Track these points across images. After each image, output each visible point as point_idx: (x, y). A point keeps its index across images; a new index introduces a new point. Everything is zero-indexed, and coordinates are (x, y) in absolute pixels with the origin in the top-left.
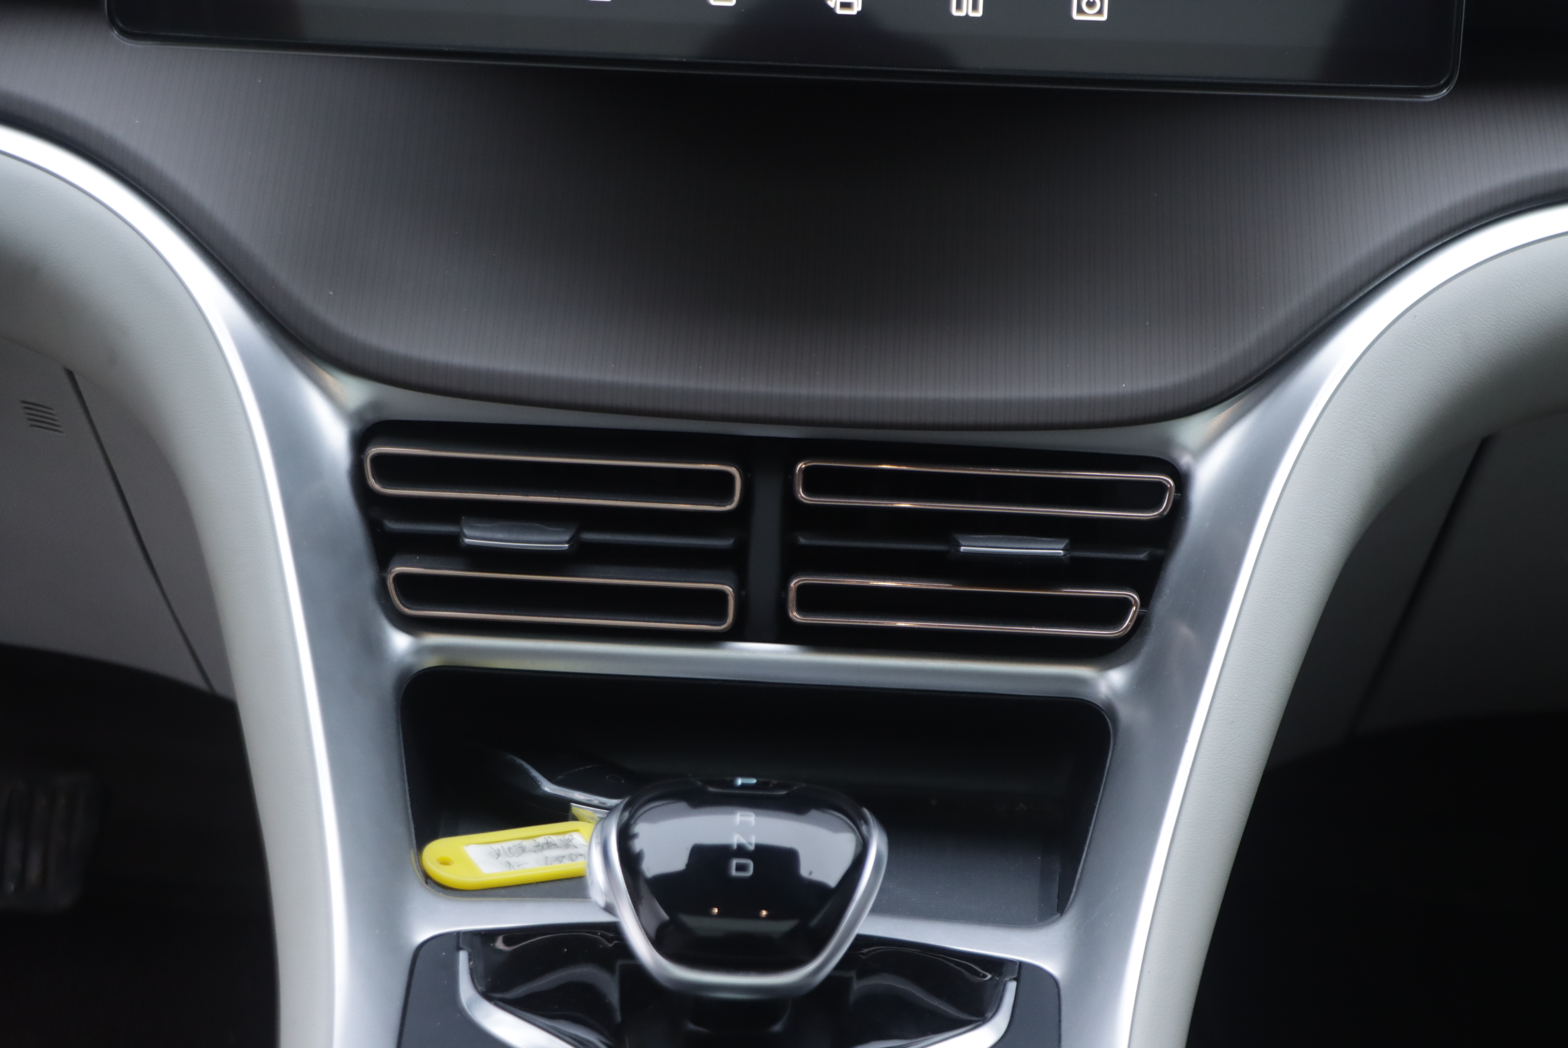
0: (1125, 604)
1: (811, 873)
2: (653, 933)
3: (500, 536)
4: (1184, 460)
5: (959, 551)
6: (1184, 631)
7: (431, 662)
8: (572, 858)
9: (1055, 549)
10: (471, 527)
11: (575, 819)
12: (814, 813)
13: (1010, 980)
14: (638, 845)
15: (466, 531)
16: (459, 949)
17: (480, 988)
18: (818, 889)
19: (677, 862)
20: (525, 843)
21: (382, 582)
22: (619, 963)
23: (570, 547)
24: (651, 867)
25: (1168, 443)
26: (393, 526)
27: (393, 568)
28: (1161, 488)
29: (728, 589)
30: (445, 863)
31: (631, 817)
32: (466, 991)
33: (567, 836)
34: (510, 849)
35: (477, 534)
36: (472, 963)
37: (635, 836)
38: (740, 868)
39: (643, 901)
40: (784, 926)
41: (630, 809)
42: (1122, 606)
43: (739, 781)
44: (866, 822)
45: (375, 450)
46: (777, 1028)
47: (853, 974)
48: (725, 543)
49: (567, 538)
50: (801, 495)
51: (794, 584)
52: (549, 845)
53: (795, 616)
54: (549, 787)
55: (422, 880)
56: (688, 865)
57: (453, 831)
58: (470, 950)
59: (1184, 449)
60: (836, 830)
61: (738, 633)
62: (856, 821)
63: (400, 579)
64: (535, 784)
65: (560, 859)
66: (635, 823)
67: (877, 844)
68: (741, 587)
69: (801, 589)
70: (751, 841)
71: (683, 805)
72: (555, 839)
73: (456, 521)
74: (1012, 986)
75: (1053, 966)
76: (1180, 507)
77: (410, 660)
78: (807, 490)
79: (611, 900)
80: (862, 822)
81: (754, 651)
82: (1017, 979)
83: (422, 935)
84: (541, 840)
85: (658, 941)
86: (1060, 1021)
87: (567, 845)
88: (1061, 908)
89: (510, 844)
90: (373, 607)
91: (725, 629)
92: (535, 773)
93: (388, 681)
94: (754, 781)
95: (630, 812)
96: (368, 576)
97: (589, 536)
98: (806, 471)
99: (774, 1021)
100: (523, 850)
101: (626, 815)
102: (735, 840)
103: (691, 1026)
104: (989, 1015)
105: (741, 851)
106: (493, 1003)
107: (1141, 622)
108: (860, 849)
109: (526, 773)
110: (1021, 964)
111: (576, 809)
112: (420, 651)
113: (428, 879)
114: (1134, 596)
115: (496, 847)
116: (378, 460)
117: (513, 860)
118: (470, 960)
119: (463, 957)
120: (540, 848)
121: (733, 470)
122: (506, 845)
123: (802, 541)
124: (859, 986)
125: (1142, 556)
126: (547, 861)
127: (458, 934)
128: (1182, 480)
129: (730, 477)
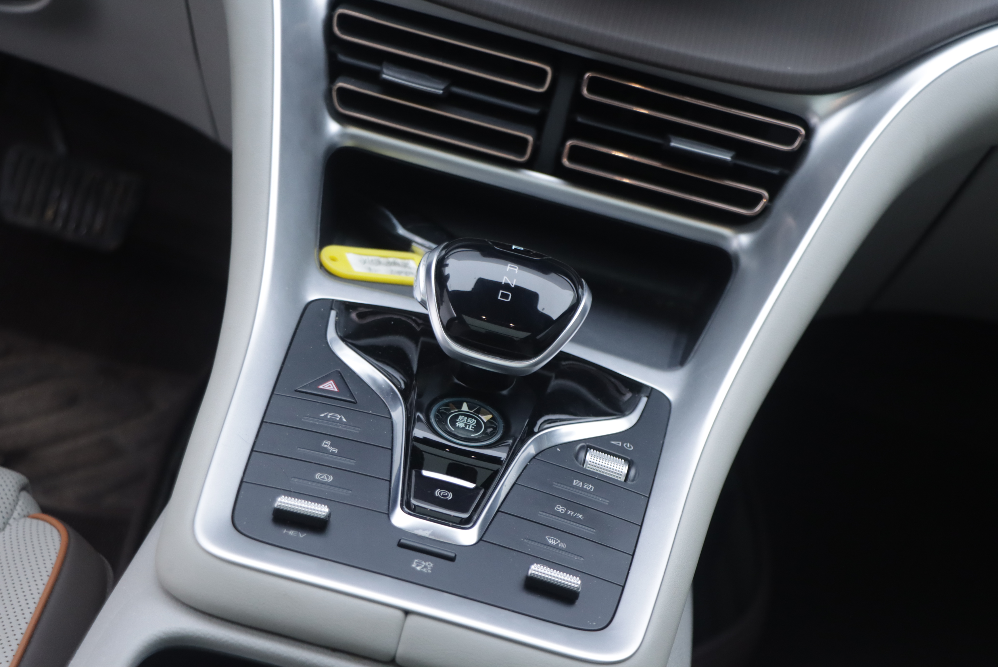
0: (759, 197)
1: (543, 309)
2: (445, 323)
3: (404, 77)
4: (814, 120)
5: (669, 145)
6: (790, 221)
7: (349, 143)
8: (406, 273)
9: (726, 156)
10: (388, 69)
11: (412, 251)
12: (553, 275)
13: (645, 396)
14: (447, 271)
15: (385, 71)
16: (332, 309)
17: (339, 334)
18: (547, 318)
19: (468, 286)
20: (382, 260)
21: (329, 91)
22: (422, 339)
23: (443, 93)
24: (453, 285)
25: (806, 108)
26: (343, 58)
27: (338, 82)
28: (796, 134)
29: (530, 138)
30: (333, 259)
31: (446, 254)
32: (331, 334)
33: (406, 261)
34: (372, 261)
35: (391, 73)
36: (337, 318)
37: (447, 265)
38: (504, 296)
39: (444, 303)
40: (522, 335)
41: (446, 250)
42: (756, 198)
43: (514, 247)
44: (582, 288)
45: (341, 11)
46: (505, 392)
47: (553, 375)
48: (534, 111)
49: (442, 87)
50: (585, 92)
51: (569, 143)
52: (395, 264)
53: (565, 162)
54: (401, 231)
55: (318, 266)
56: (474, 289)
57: (342, 242)
58: (338, 311)
59: (815, 114)
60: (564, 288)
61: (530, 165)
62: (576, 285)
63: (341, 90)
64: (394, 227)
65: (400, 273)
66: (448, 258)
67: (586, 300)
68: (538, 138)
69: (573, 148)
70: (513, 283)
71: (477, 253)
72: (399, 261)
73: (380, 63)
74: (644, 400)
75: (670, 394)
76: (805, 147)
77: (337, 139)
78: (589, 90)
79: (425, 298)
80: (580, 287)
81: (537, 178)
82: (648, 397)
83: (312, 296)
84: (391, 260)
85: (447, 328)
86: (667, 425)
87: (405, 266)
88: (682, 362)
89: (373, 258)
90: (321, 104)
91: (524, 161)
92: (395, 221)
93: (321, 150)
94: (522, 249)
95: (446, 251)
96: (322, 85)
97: (456, 90)
98: (591, 79)
99: (504, 389)
100: (379, 263)
101: (444, 252)
102: (504, 280)
103: (456, 381)
104: (627, 413)
105: (507, 287)
106: (345, 343)
107: (766, 210)
108: (575, 301)
109: (389, 221)
110: (652, 389)
111: (415, 246)
112: (343, 135)
113: (321, 266)
114: (766, 194)
115: (365, 258)
116: (342, 17)
117: (373, 267)
118: (337, 316)
119: (333, 313)
120: (389, 264)
121: (548, 69)
122: (370, 258)
123: (580, 119)
124: (555, 383)
125: (776, 171)
126: (392, 272)
127: (333, 300)
128: (810, 132)
129: (545, 72)
